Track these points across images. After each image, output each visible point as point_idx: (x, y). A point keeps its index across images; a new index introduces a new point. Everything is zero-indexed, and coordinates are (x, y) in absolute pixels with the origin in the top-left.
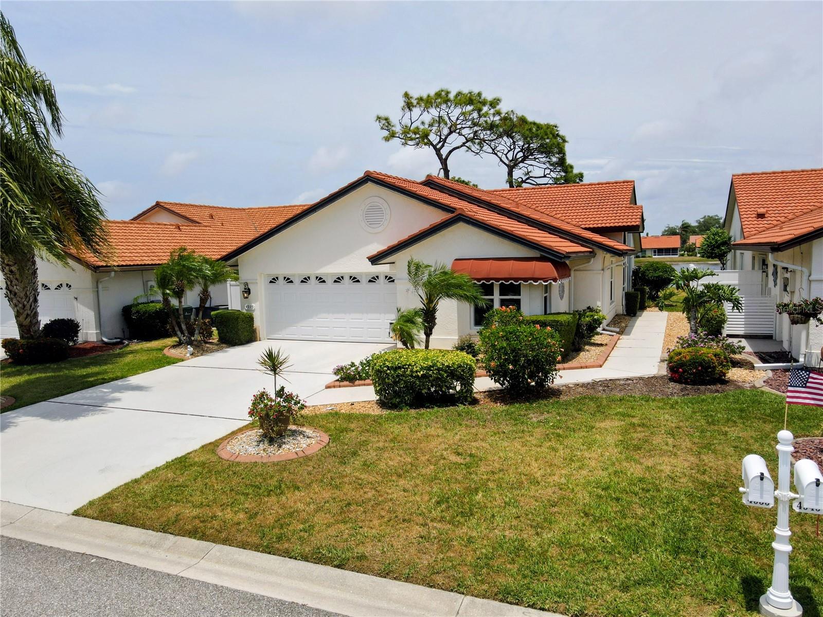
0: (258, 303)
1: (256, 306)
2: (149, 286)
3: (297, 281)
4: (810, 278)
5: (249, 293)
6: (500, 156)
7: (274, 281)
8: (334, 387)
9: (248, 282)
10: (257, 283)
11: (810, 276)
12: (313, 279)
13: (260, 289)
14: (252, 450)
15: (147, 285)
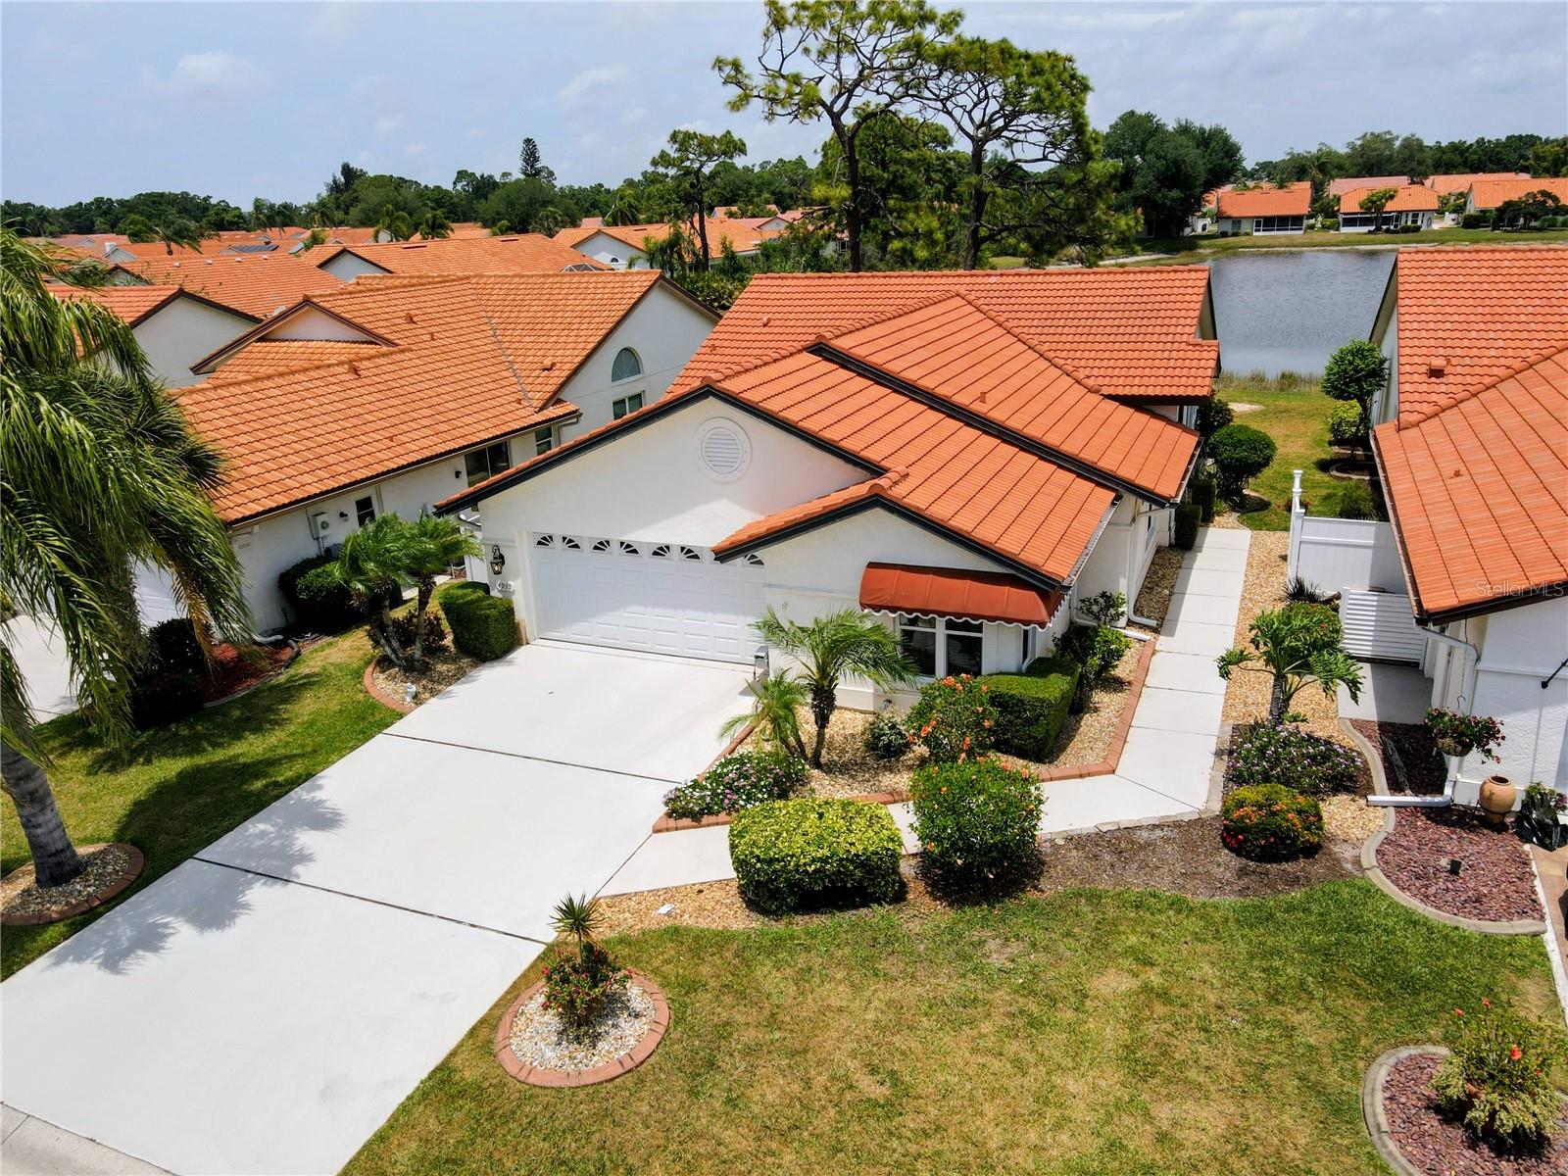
0: (519, 581)
1: (515, 585)
2: (319, 523)
3: (587, 546)
4: (1481, 666)
5: (503, 563)
6: (958, 118)
7: (544, 541)
8: (667, 830)
9: (499, 543)
10: (515, 547)
11: (1478, 659)
12: (615, 547)
13: (522, 557)
14: (551, 1055)
15: (316, 523)
